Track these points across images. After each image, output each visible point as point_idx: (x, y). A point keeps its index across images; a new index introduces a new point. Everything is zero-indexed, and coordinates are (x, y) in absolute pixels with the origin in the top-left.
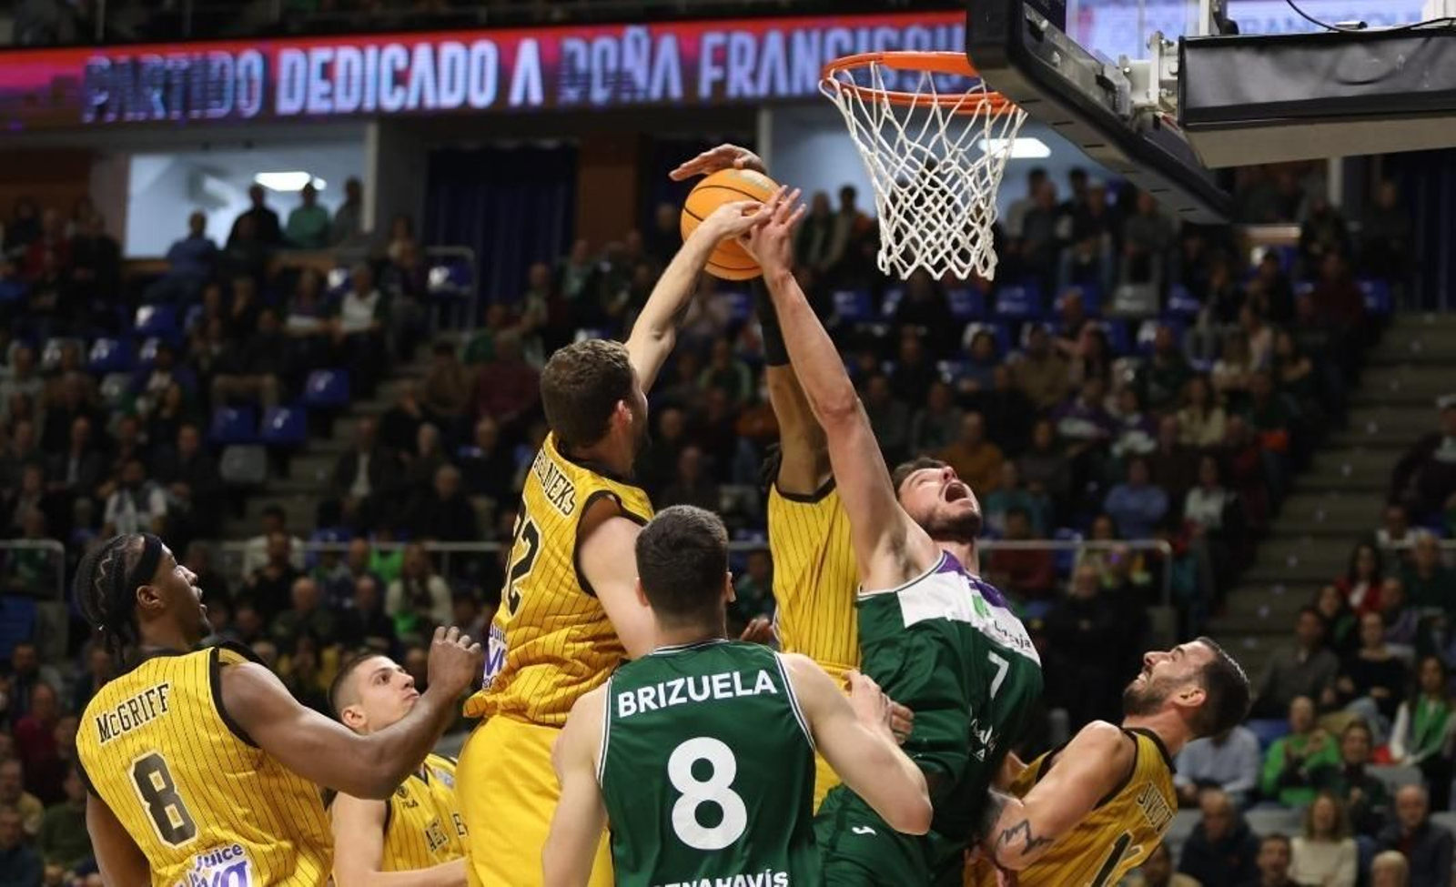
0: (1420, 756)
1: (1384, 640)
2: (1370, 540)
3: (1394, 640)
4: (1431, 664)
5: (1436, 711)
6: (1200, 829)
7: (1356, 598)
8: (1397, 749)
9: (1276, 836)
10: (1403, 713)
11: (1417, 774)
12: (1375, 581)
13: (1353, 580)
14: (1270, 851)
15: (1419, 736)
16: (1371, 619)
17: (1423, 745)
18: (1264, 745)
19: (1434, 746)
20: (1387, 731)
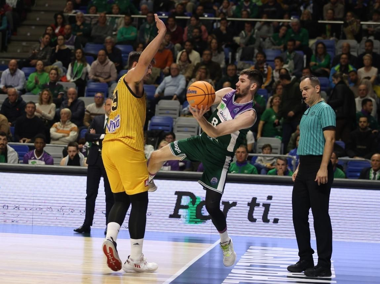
0: (75, 80)
1: (65, 43)
2: (61, 13)
3: (68, 44)
4: (79, 51)
5: (80, 65)
6: (7, 99)
7: (57, 31)
8: (68, 77)
9: (31, 103)
10: (70, 66)
11: (74, 85)
12: (63, 26)
13: (56, 26)
14: (29, 107)
15: (75, 73)
16: (60, 37)
17: (76, 76)
18: (27, 75)
19: (79, 77)
20: (65, 72)
